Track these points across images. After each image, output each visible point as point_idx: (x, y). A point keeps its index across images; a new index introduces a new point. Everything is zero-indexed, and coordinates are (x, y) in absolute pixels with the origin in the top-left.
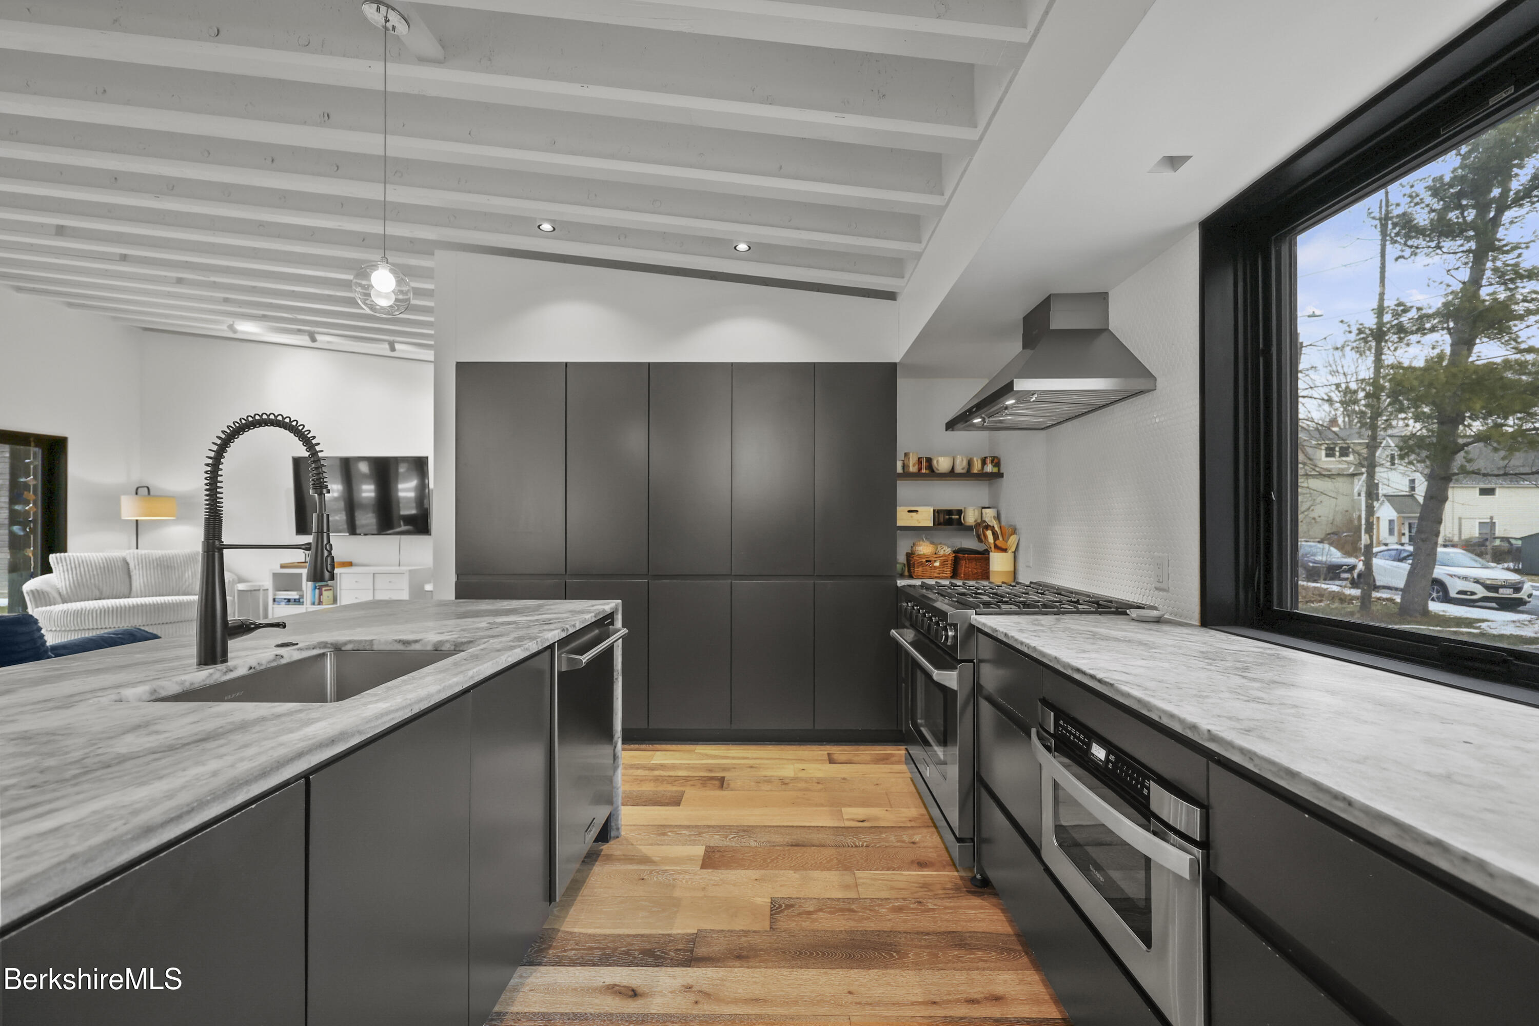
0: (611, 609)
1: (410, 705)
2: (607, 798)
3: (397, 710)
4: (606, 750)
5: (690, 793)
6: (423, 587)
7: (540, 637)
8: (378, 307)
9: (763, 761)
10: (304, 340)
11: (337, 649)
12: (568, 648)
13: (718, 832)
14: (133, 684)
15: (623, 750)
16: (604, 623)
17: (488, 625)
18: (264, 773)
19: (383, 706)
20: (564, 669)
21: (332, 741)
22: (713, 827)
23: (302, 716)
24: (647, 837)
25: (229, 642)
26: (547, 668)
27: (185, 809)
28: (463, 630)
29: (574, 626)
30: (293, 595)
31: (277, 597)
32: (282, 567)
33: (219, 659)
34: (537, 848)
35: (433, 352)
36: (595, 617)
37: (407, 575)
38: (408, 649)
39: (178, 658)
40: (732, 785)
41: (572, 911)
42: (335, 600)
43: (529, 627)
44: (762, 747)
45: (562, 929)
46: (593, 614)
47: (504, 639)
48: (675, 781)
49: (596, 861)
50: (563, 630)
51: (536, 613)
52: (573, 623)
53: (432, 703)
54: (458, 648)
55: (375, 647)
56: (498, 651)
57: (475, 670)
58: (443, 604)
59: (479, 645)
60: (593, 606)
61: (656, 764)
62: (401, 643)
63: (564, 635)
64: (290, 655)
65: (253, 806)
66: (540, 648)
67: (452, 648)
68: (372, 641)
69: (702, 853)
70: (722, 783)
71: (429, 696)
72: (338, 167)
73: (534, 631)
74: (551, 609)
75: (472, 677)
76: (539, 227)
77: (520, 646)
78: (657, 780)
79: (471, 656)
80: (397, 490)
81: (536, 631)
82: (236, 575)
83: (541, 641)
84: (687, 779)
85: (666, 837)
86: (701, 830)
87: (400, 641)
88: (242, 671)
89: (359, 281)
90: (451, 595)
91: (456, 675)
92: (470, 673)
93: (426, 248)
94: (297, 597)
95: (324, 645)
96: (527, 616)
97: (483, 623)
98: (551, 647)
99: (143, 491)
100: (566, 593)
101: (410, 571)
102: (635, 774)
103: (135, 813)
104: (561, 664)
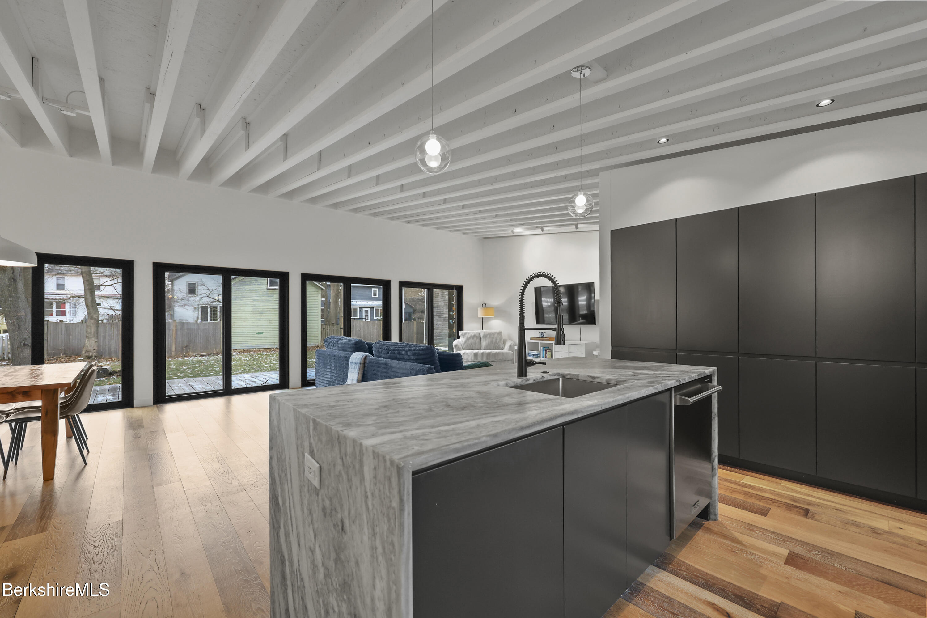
0: (709, 372)
1: (601, 405)
2: (709, 494)
3: (596, 406)
4: (707, 465)
5: (774, 510)
6: (592, 353)
7: (663, 383)
8: (579, 214)
9: (850, 509)
10: (539, 231)
11: (564, 377)
12: (680, 392)
13: (801, 545)
14: (502, 380)
15: (719, 468)
16: (705, 380)
17: (633, 374)
18: (551, 419)
19: (590, 403)
20: (678, 404)
21: (572, 413)
22: (797, 540)
23: (559, 401)
24: (738, 528)
25: (527, 368)
26: (668, 402)
27: (531, 424)
28: (621, 375)
29: (684, 379)
30: (535, 353)
31: (529, 353)
32: (531, 339)
33: (524, 375)
34: (661, 508)
35: (599, 225)
36: (698, 376)
37: (584, 345)
38: (594, 381)
39: (510, 373)
40: (817, 517)
41: (684, 550)
42: (552, 357)
43: (656, 377)
44: (851, 498)
45: (678, 557)
46: (697, 374)
47: (643, 381)
48: (762, 499)
49: (700, 528)
50: (677, 381)
51: (660, 370)
52: (684, 378)
53: (610, 406)
54: (618, 383)
55: (580, 378)
56: (640, 387)
57: (629, 394)
58: (606, 361)
59: (629, 383)
60: (697, 369)
61: (746, 484)
62: (591, 378)
63: (678, 384)
64: (547, 377)
65: (547, 432)
66: (664, 389)
67: (615, 383)
68: (578, 375)
69: (787, 554)
70: (806, 513)
71: (609, 402)
72: (556, 148)
73: (660, 379)
74: (668, 369)
75: (628, 398)
76: (658, 142)
77: (652, 386)
78: (747, 494)
79: (626, 388)
80: (578, 301)
81: (661, 379)
82: (514, 342)
83: (664, 385)
84: (773, 501)
85: (753, 533)
86: (785, 539)
87: (590, 377)
88: (531, 381)
89: (570, 205)
90: (609, 357)
91: (620, 395)
92: (627, 395)
93: (594, 173)
94: (537, 354)
95: (558, 374)
96: (654, 371)
97: (630, 372)
98: (670, 390)
99: (484, 305)
100: (677, 361)
101: (586, 343)
102: (729, 485)
103: (517, 422)
104: (676, 400)
